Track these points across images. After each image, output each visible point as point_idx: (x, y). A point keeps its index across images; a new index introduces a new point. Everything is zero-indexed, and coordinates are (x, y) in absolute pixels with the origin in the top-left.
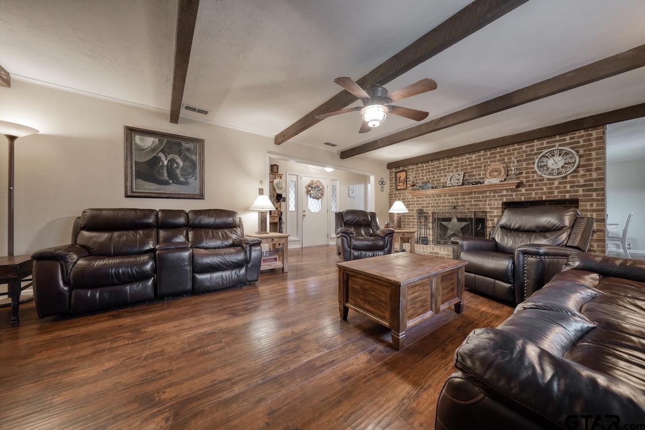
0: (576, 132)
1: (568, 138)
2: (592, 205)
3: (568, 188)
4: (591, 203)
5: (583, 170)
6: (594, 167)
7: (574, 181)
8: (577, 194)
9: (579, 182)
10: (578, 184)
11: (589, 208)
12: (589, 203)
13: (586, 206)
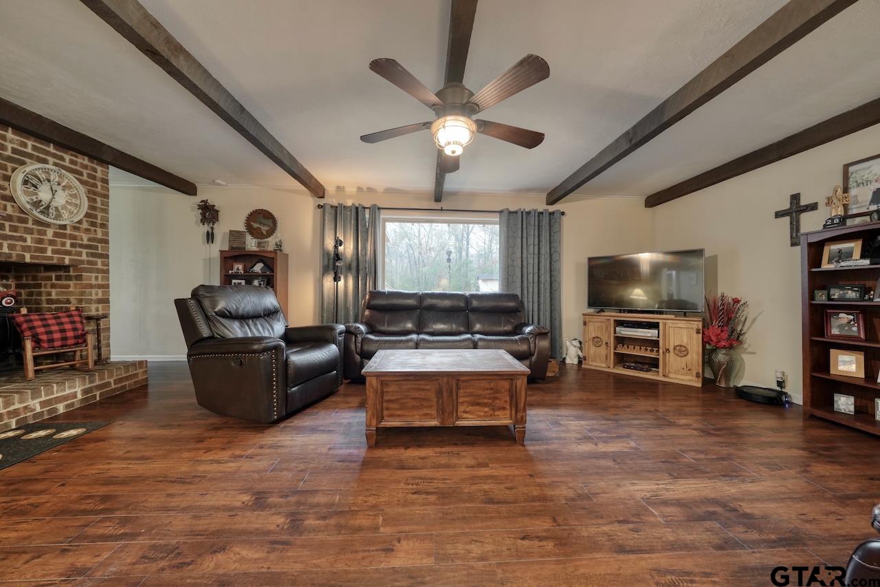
0: (79, 155)
1: (67, 157)
2: (97, 278)
3: (68, 247)
4: (96, 275)
5: (87, 221)
6: (99, 221)
7: (76, 236)
8: (79, 258)
9: (82, 240)
10: (81, 242)
11: (94, 282)
12: (94, 275)
13: (90, 279)
